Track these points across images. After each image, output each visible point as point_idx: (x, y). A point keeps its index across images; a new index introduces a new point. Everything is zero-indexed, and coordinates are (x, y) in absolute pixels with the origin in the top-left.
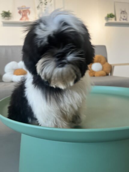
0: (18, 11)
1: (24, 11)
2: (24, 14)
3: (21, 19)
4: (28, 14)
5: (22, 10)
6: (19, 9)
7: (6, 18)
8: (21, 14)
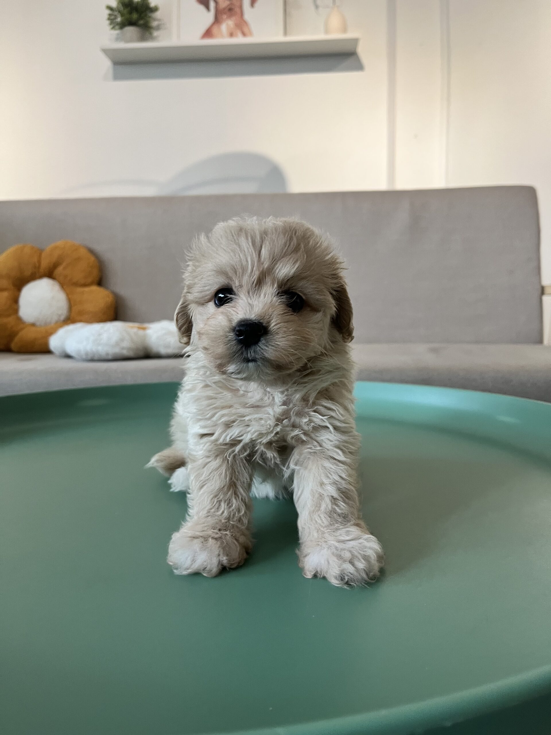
3: (208, 34)
7: (130, 30)
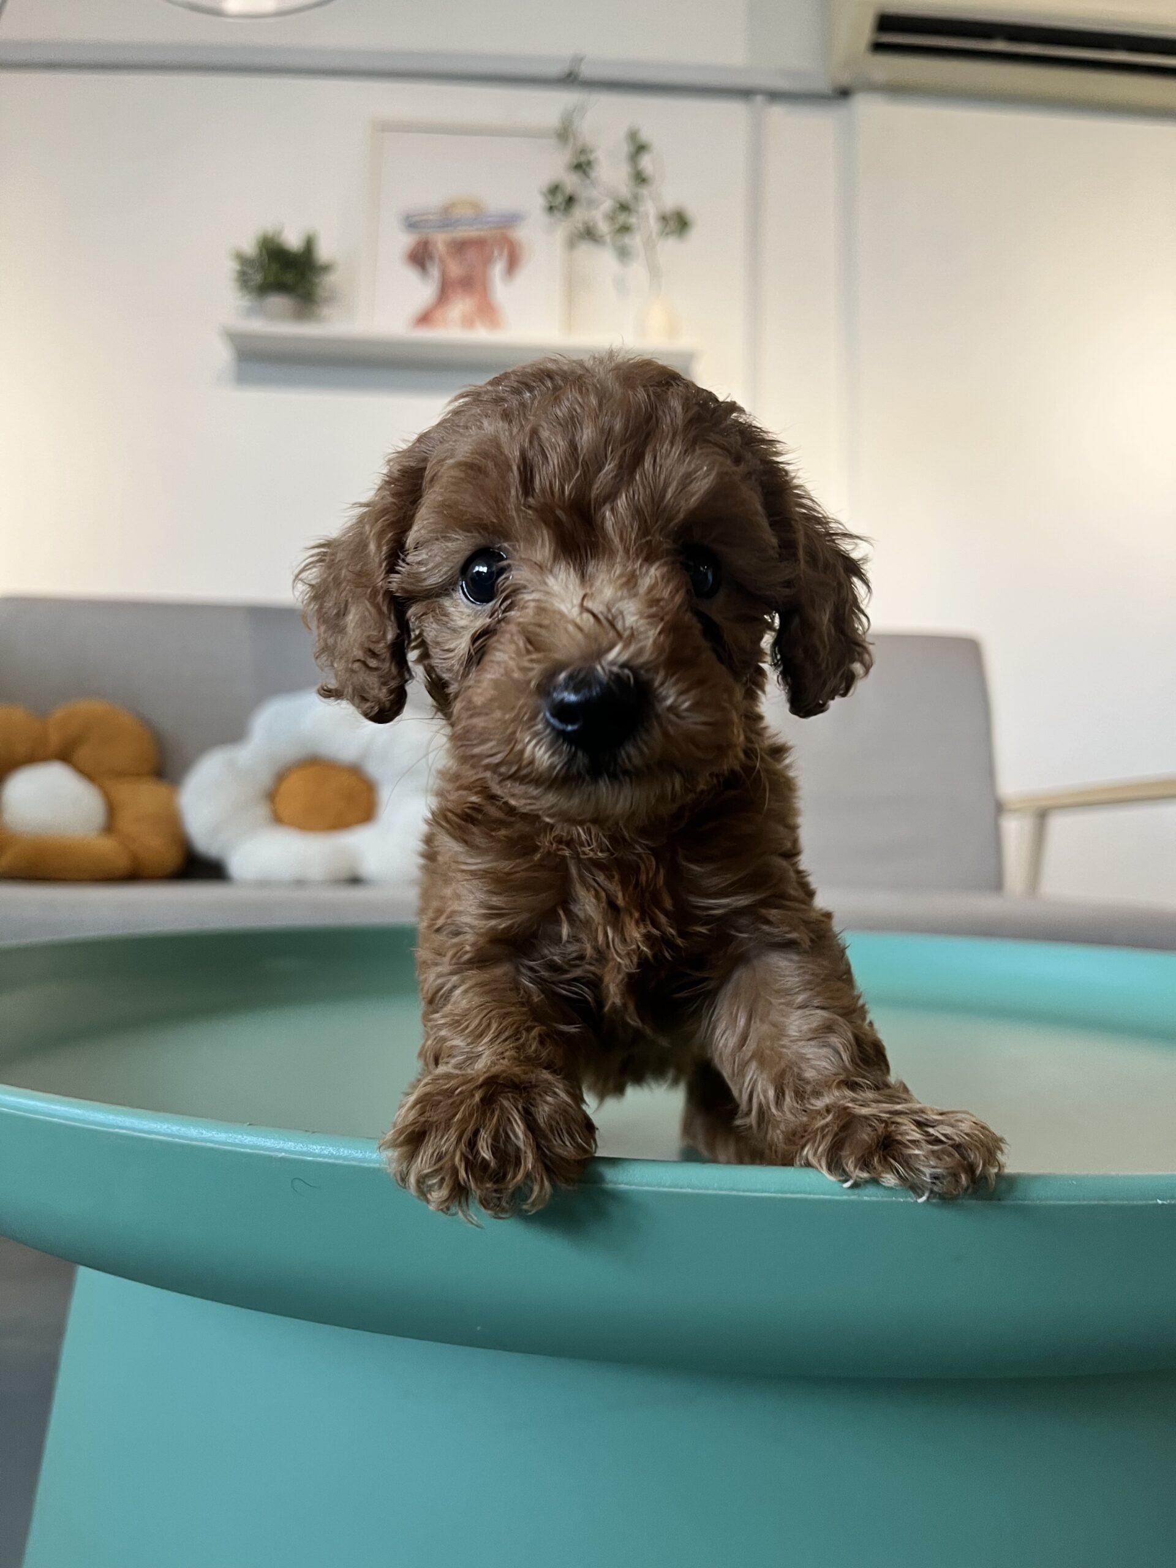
0: (405, 241)
1: (460, 247)
2: (455, 270)
4: (498, 270)
5: (440, 241)
6: (412, 223)
8: (435, 272)
